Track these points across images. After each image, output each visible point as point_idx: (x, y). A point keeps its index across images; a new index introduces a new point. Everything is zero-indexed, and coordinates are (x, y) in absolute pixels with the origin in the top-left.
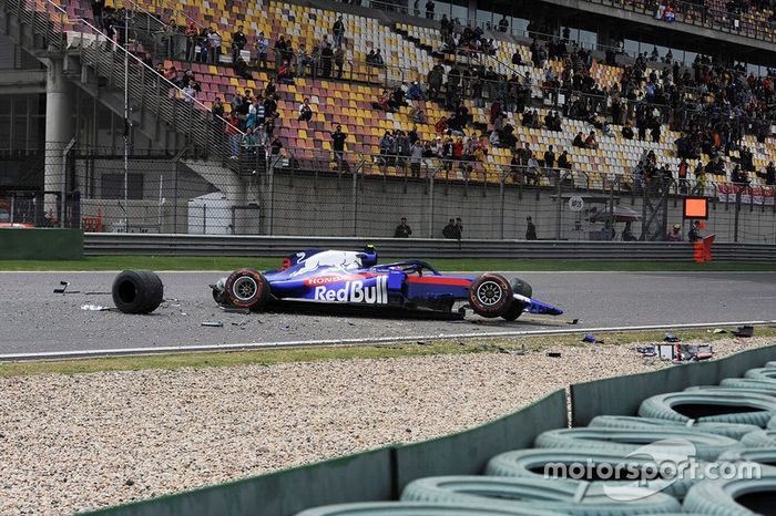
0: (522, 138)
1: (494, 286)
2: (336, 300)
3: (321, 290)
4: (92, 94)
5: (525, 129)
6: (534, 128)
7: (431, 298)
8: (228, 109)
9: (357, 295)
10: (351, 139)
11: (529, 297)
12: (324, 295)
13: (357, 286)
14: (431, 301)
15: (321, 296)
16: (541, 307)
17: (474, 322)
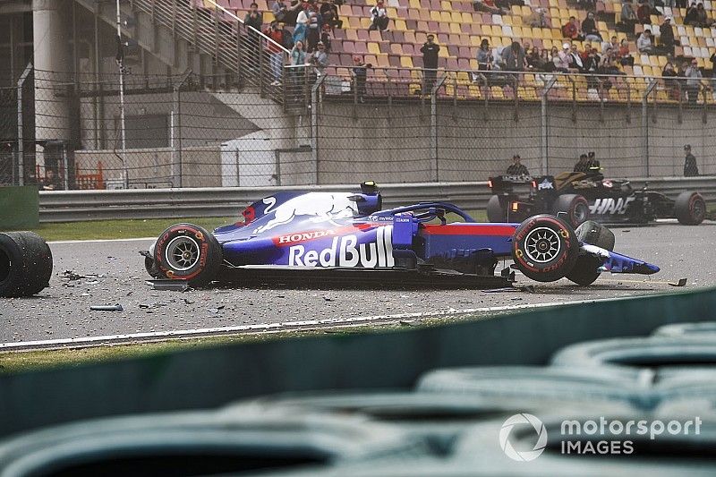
0: (684, 41)
1: (549, 234)
2: (319, 264)
3: (297, 252)
4: (92, 10)
5: (689, 28)
6: (701, 27)
7: (459, 257)
8: (269, 18)
9: (349, 257)
10: (443, 53)
11: (610, 249)
12: (302, 258)
13: (349, 243)
14: (459, 261)
15: (298, 260)
16: (625, 263)
17: (523, 289)
